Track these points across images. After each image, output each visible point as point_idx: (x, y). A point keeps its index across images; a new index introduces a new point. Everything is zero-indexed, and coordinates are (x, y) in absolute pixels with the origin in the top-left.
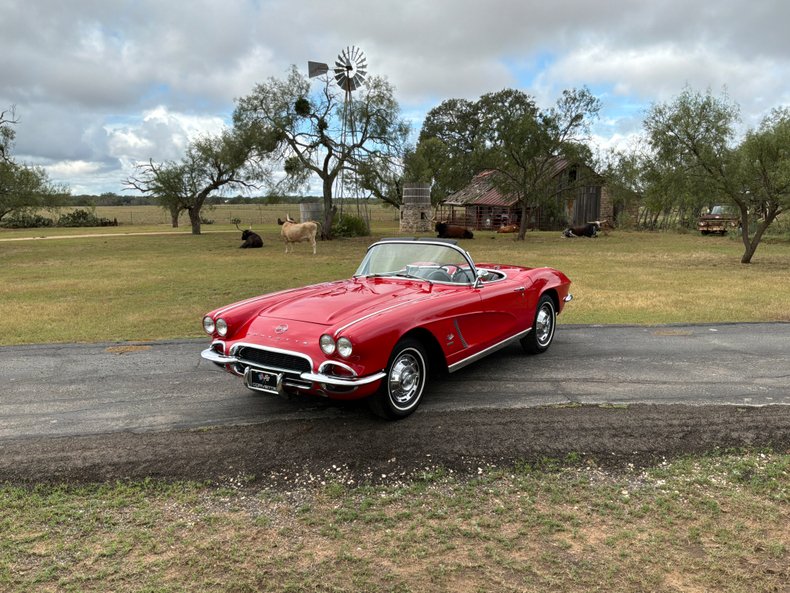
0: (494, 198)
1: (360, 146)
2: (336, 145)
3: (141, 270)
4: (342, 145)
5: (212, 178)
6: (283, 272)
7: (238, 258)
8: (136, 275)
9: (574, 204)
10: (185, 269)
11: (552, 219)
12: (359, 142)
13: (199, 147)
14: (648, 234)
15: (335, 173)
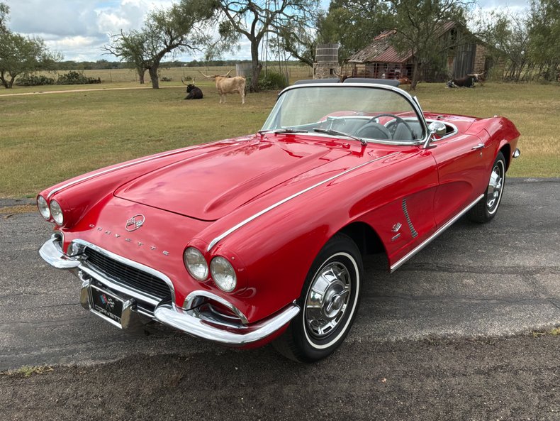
0: (390, 55)
1: (281, 12)
2: (261, 11)
3: (98, 118)
4: (267, 11)
5: (165, 43)
6: (214, 119)
7: (181, 108)
8: (93, 122)
9: (454, 61)
10: (133, 117)
11: (436, 73)
12: (280, 8)
13: (155, 17)
14: (515, 84)
15: (261, 35)
